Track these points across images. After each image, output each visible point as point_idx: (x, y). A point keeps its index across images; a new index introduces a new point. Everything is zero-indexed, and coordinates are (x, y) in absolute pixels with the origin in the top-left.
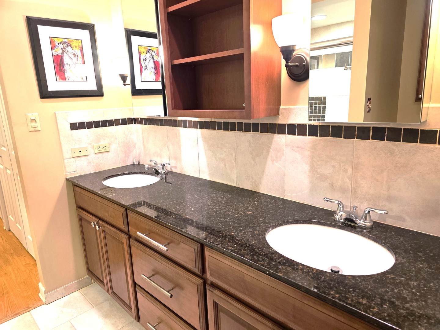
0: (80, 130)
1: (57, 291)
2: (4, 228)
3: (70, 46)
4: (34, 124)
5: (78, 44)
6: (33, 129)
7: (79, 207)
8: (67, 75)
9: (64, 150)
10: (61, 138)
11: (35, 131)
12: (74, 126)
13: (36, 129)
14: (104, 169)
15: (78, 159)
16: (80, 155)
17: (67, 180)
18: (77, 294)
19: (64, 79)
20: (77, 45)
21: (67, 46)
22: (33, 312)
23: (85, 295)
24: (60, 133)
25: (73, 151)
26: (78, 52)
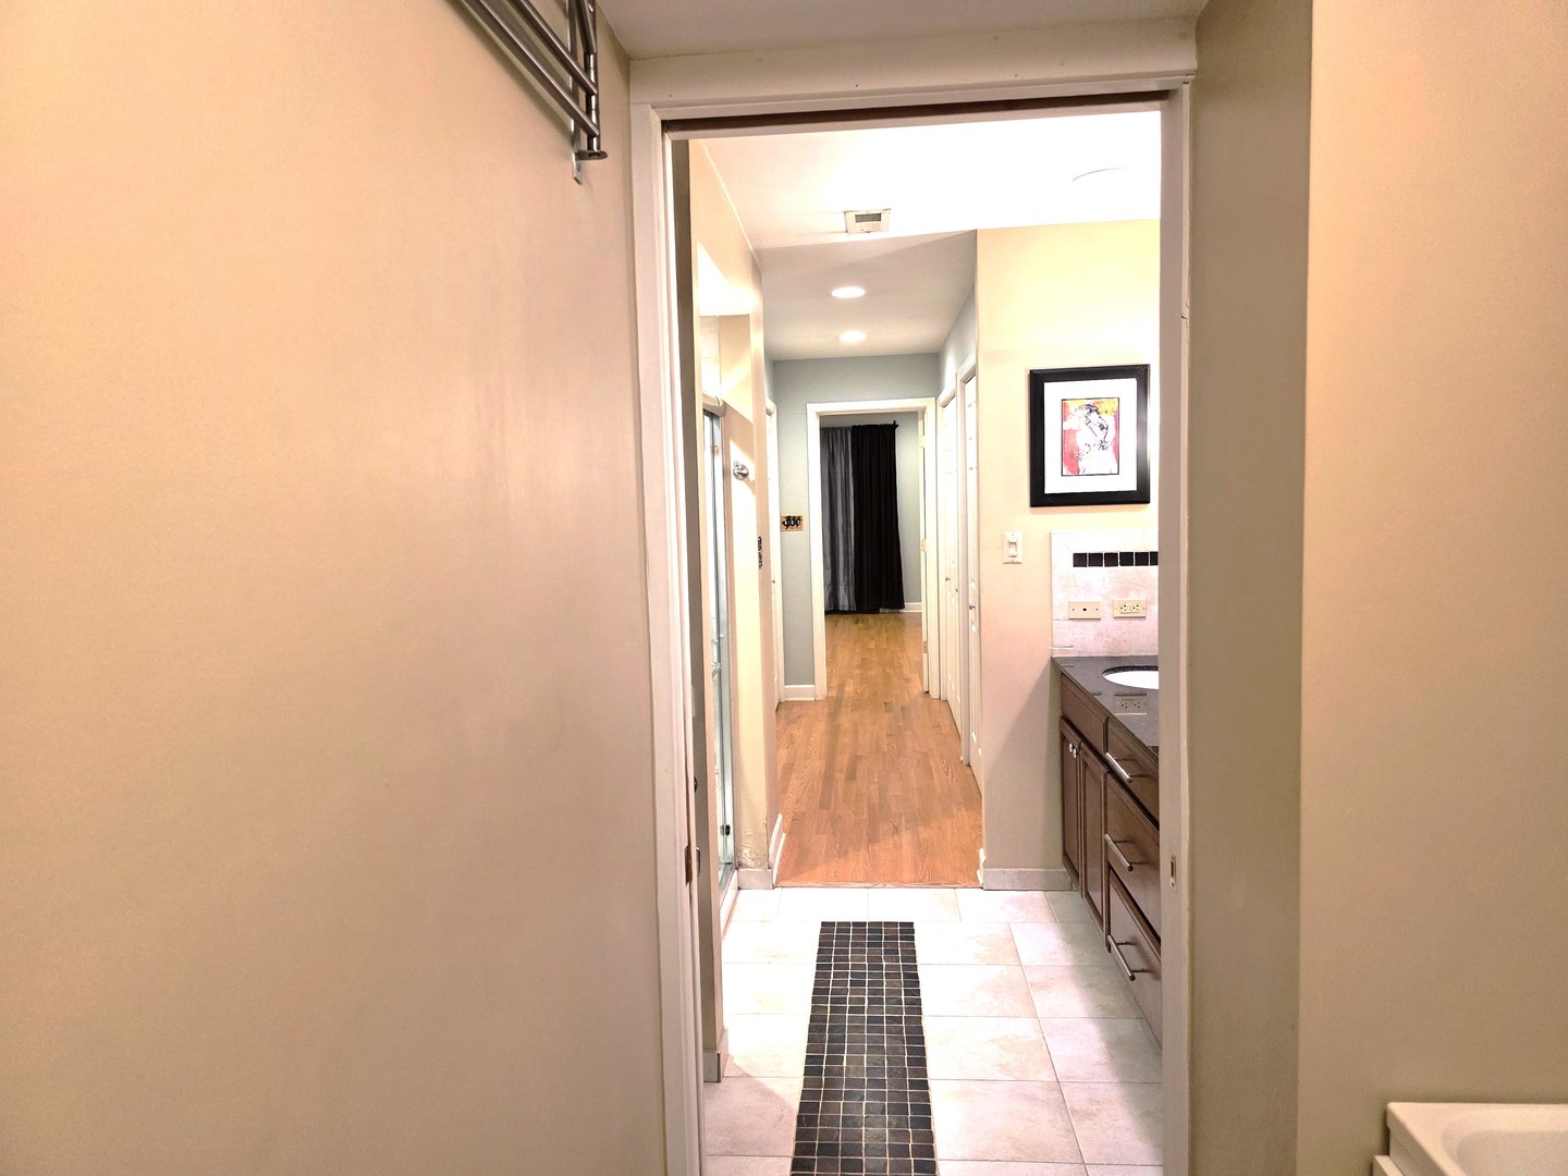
0: (1091, 568)
1: (1005, 873)
2: (962, 758)
3: (1096, 411)
4: (1012, 551)
5: (1113, 405)
6: (1010, 560)
7: (1066, 719)
8: (1081, 464)
9: (1056, 603)
10: (1055, 579)
11: (1013, 563)
12: (1081, 560)
13: (1015, 560)
14: (1128, 654)
15: (1080, 623)
16: (1084, 617)
17: (1053, 660)
18: (1038, 895)
19: (1076, 472)
20: (1109, 408)
21: (1091, 411)
22: (960, 891)
23: (1051, 901)
24: (1054, 571)
25: (1072, 606)
26: (1109, 421)
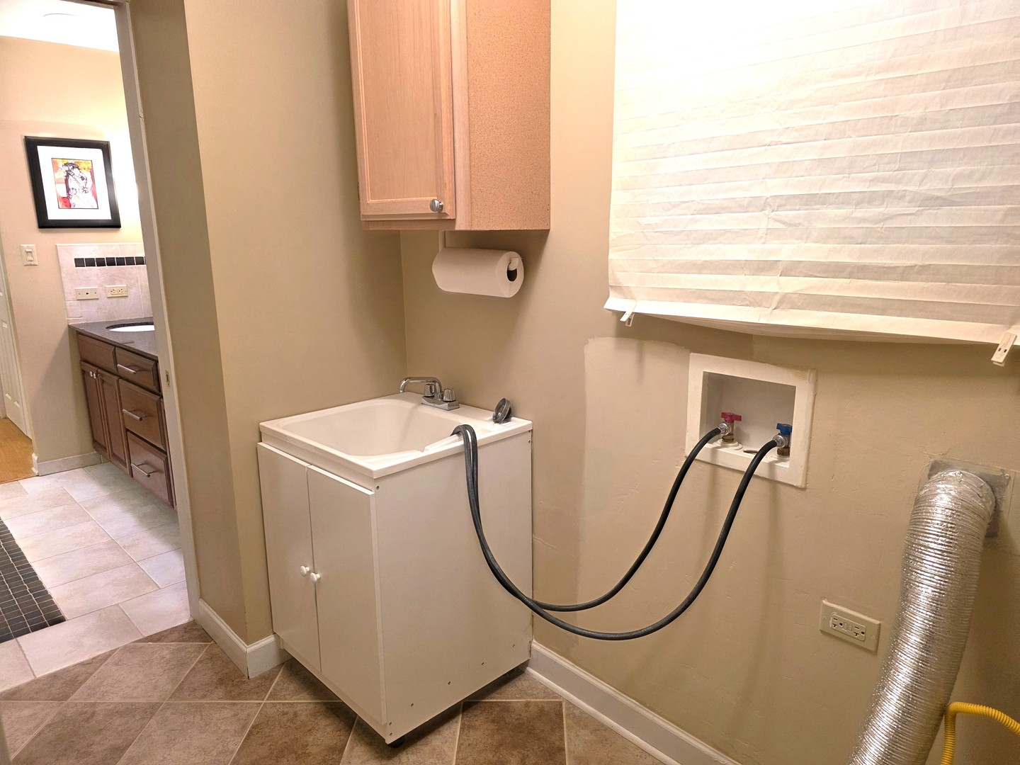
0: (88, 267)
3: (78, 168)
4: (29, 257)
5: (88, 165)
6: (29, 263)
7: (84, 361)
8: (72, 202)
9: (66, 290)
10: (63, 275)
11: (31, 265)
12: (80, 263)
13: (32, 263)
15: (85, 302)
16: (87, 298)
17: (69, 326)
18: (79, 470)
19: (69, 206)
20: (86, 166)
21: (74, 168)
23: (89, 471)
24: (62, 269)
25: (78, 292)
26: (87, 175)
